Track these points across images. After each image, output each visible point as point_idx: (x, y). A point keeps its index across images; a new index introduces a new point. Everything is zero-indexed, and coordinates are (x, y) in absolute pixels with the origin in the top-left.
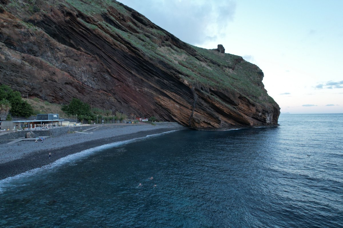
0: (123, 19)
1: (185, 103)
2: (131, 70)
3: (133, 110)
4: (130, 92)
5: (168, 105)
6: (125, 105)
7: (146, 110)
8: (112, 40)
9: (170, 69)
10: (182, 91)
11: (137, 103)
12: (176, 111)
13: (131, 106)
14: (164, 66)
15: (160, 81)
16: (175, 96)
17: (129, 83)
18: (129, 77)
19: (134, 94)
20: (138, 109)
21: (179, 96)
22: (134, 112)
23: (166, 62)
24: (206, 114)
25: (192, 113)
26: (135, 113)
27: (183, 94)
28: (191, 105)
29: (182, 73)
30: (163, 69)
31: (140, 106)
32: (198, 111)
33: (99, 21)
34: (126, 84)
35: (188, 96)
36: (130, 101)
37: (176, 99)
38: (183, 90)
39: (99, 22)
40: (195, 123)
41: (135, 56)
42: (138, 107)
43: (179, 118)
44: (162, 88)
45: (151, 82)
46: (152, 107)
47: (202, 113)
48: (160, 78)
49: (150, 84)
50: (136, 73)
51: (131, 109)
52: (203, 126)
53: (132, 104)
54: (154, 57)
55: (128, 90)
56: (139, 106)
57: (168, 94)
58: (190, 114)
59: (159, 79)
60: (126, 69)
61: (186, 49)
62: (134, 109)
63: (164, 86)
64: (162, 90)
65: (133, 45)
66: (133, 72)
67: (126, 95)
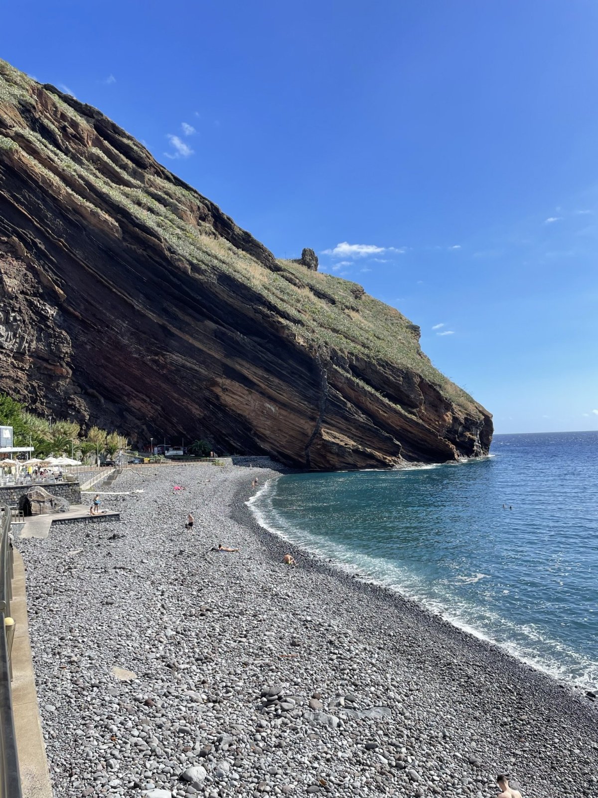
0: (75, 135)
1: (296, 401)
2: (131, 296)
3: (137, 421)
4: (122, 364)
5: (246, 406)
6: (110, 407)
7: (175, 420)
8: (67, 192)
9: (251, 300)
10: (286, 365)
11: (148, 400)
12: (267, 423)
13: (129, 410)
14: (234, 292)
15: (224, 334)
16: (267, 379)
17: (122, 337)
18: (124, 317)
19: (137, 373)
20: (151, 417)
21: (277, 381)
22: (138, 427)
23: (240, 280)
24: (354, 430)
25: (314, 426)
26: (143, 430)
27: (289, 373)
28: (312, 406)
29: (286, 316)
30: (231, 300)
31: (159, 408)
32: (332, 422)
33: (15, 125)
34: (110, 338)
35: (304, 379)
36: (125, 393)
37: (271, 388)
38: (291, 362)
39: (17, 129)
40: (329, 454)
41: (145, 253)
42: (153, 411)
43: (276, 443)
44: (226, 356)
45: (191, 336)
46: (194, 411)
47: (342, 427)
48: (224, 327)
49: (190, 341)
50: (145, 306)
51: (130, 417)
52: (352, 463)
53: (131, 402)
54: (203, 262)
55: (117, 359)
56: (156, 410)
57: (245, 372)
58: (310, 432)
59: (220, 327)
60: (114, 292)
61: (251, 250)
62: (138, 419)
63: (234, 349)
64: (228, 362)
65: (137, 218)
66: (135, 303)
67: (108, 374)
